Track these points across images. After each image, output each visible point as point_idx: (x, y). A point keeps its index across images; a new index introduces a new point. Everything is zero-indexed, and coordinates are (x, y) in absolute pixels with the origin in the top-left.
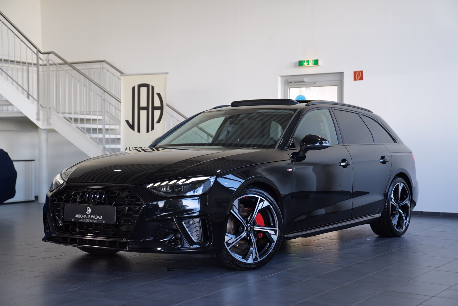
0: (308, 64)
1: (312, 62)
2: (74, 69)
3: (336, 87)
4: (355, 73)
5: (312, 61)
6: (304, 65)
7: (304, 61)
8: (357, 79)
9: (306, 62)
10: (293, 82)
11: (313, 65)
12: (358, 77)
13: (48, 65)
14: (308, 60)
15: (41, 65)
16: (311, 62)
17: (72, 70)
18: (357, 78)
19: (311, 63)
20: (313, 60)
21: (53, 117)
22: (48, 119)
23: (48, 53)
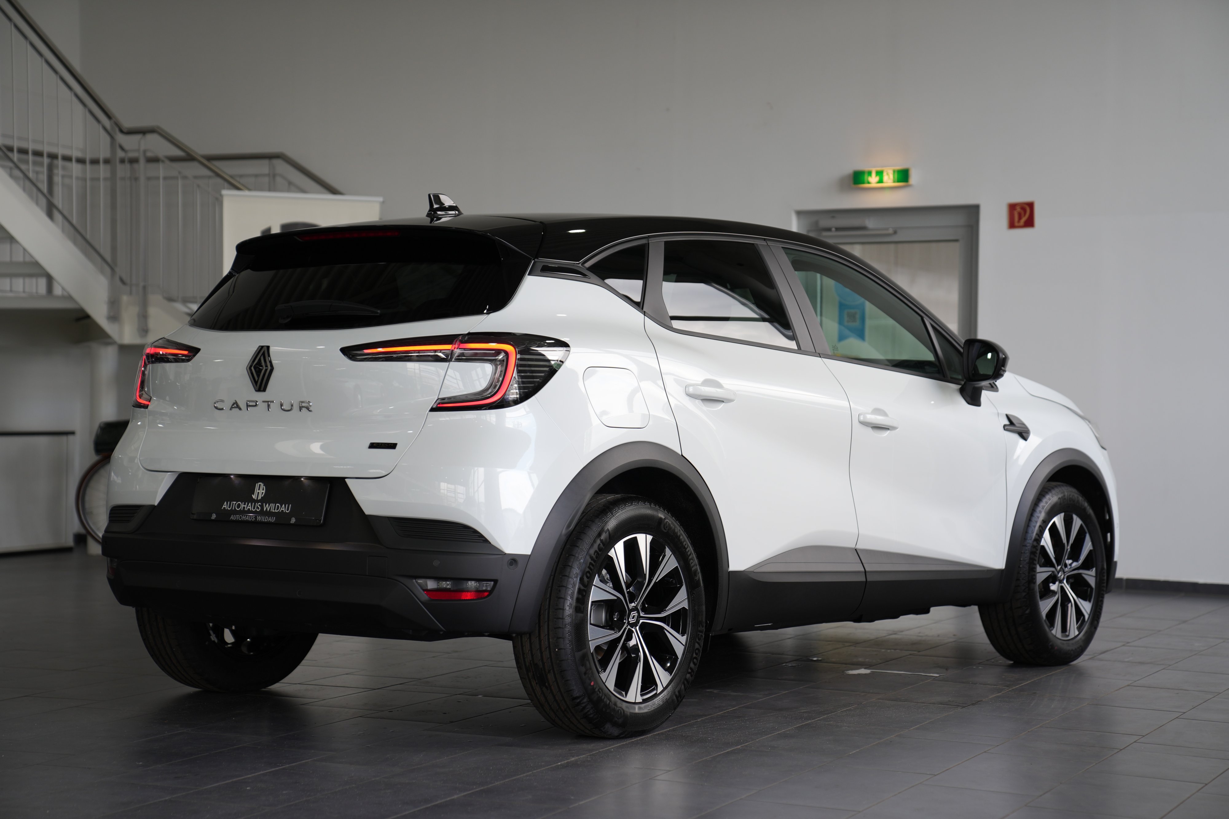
0: (881, 181)
1: (891, 176)
2: (218, 175)
3: (956, 245)
4: (1012, 207)
5: (891, 173)
6: (869, 183)
7: (869, 173)
8: (1016, 224)
9: (873, 174)
10: (833, 229)
11: (894, 182)
12: (1020, 218)
13: (142, 161)
14: (879, 169)
15: (122, 161)
16: (888, 174)
17: (209, 177)
18: (1019, 221)
19: (889, 179)
20: (894, 171)
21: (153, 311)
22: (143, 317)
23: (143, 132)
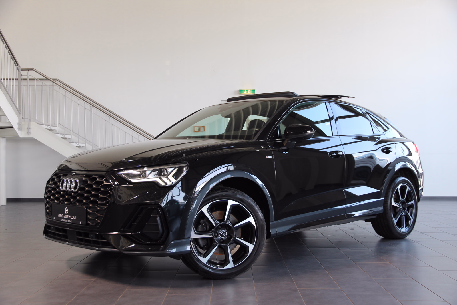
0: (247, 93)
1: (250, 92)
5: (250, 90)
6: (244, 93)
7: (244, 90)
9: (245, 91)
13: (28, 80)
14: (246, 89)
21: (32, 127)
22: (28, 129)
23: (28, 70)
